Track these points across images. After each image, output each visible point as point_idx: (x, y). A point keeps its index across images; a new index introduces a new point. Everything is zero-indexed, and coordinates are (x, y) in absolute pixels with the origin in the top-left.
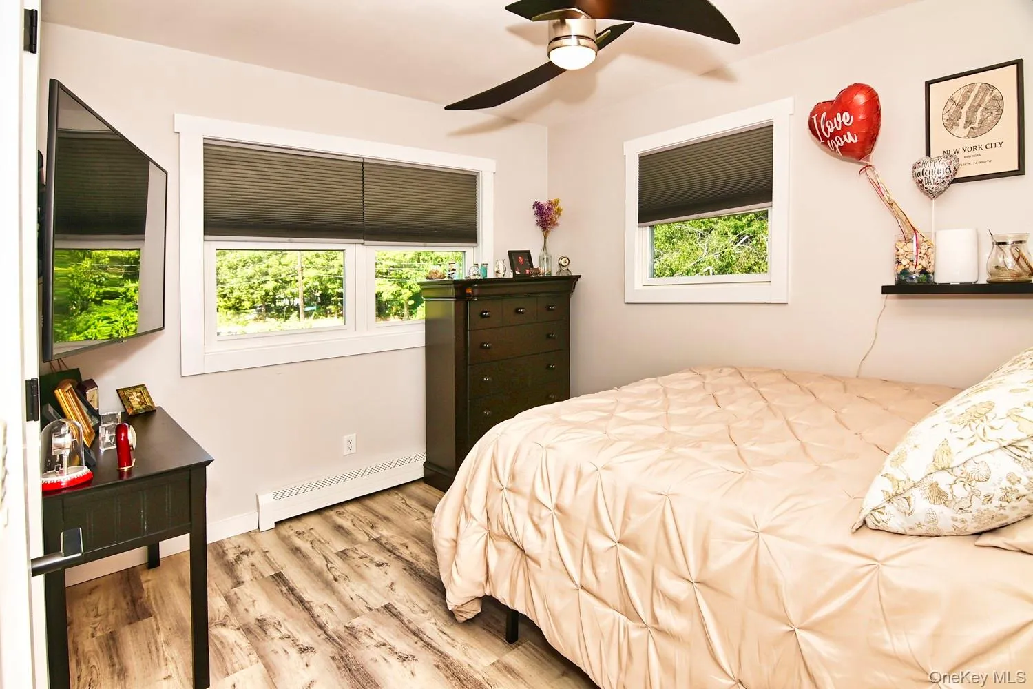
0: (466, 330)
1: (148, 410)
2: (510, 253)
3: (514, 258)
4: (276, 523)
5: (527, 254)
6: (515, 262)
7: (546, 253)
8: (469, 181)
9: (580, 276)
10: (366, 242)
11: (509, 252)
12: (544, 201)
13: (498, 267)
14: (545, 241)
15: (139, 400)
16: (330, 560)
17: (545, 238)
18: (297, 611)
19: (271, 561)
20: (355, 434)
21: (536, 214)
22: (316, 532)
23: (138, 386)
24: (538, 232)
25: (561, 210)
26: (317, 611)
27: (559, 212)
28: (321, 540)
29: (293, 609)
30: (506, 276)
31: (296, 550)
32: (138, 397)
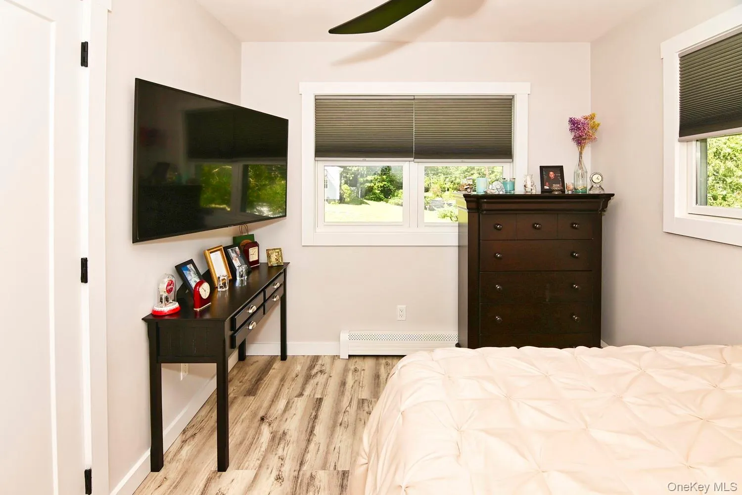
0: (479, 240)
1: (279, 264)
2: (542, 168)
3: (544, 173)
4: (350, 356)
5: (560, 169)
6: (545, 177)
7: (581, 168)
8: (506, 104)
9: (613, 195)
10: (416, 160)
11: (540, 167)
12: (578, 116)
13: (526, 181)
14: (581, 156)
15: (276, 257)
16: (352, 405)
17: (581, 153)
18: (304, 437)
19: (326, 386)
20: (405, 306)
21: (571, 130)
22: (364, 374)
23: (277, 249)
24: (573, 146)
25: (598, 125)
26: (312, 447)
27: (595, 127)
28: (361, 383)
29: (303, 435)
30: (534, 192)
31: (343, 384)
32: (276, 256)
